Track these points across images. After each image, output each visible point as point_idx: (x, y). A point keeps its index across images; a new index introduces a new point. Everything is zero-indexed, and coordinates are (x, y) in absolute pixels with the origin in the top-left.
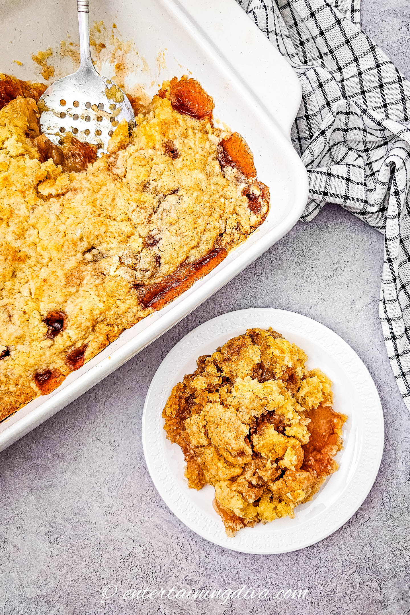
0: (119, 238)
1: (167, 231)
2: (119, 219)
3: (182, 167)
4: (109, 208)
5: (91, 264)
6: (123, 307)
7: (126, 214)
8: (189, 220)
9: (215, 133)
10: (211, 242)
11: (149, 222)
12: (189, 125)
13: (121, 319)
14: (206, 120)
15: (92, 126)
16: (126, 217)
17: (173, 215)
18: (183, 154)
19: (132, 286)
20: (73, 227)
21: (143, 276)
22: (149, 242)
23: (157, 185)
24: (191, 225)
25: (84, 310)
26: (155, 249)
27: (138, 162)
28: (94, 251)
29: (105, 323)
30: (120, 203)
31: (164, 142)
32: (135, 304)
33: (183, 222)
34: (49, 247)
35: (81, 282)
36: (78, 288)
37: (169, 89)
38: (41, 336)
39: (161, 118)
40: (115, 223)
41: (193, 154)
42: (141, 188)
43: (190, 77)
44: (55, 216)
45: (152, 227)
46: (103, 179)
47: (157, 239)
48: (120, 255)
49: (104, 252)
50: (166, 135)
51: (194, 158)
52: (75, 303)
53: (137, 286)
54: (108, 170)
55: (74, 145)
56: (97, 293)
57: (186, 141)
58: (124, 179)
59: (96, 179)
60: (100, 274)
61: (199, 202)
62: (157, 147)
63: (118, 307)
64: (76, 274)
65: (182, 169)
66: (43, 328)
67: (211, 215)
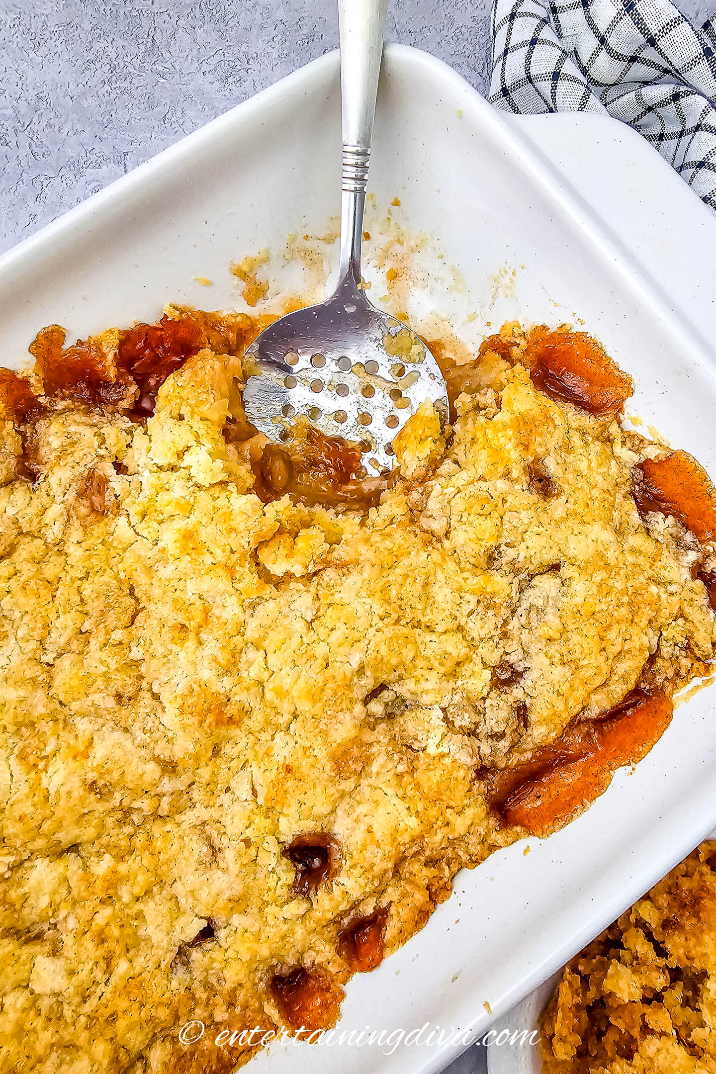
0: (442, 670)
1: (542, 655)
2: (440, 629)
3: (564, 515)
4: (419, 607)
5: (383, 725)
6: (460, 824)
7: (455, 618)
8: (591, 634)
9: (629, 445)
10: (634, 678)
11: (505, 635)
12: (574, 425)
13: (454, 849)
14: (611, 417)
15: (349, 404)
16: (453, 625)
17: (552, 618)
18: (566, 487)
19: (474, 775)
20: (344, 649)
21: (494, 751)
22: (503, 677)
23: (516, 557)
24: (592, 644)
25: (378, 835)
26: (517, 693)
27: (477, 509)
28: (387, 695)
29: (423, 859)
30: (442, 594)
31: (526, 462)
32: (483, 815)
33: (576, 638)
34: (294, 693)
35: (363, 767)
36: (358, 780)
37: (523, 343)
38: (283, 892)
39: (515, 409)
40: (433, 637)
41: (587, 489)
42: (483, 561)
43: (577, 328)
44: (303, 622)
45: (512, 646)
46: (403, 542)
47: (520, 669)
48: (443, 705)
49: (407, 695)
50: (531, 447)
51: (589, 497)
52: (354, 815)
53: (482, 772)
54: (412, 521)
55: (312, 442)
56: (400, 793)
57: (570, 458)
58: (447, 543)
59: (388, 544)
60: (404, 748)
61: (605, 592)
62: (515, 474)
63: (448, 824)
64: (355, 752)
65: (565, 519)
66: (287, 874)
67: (632, 621)
